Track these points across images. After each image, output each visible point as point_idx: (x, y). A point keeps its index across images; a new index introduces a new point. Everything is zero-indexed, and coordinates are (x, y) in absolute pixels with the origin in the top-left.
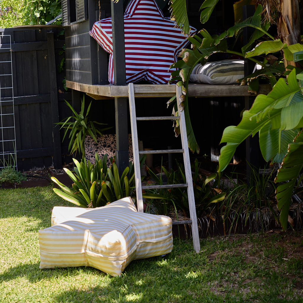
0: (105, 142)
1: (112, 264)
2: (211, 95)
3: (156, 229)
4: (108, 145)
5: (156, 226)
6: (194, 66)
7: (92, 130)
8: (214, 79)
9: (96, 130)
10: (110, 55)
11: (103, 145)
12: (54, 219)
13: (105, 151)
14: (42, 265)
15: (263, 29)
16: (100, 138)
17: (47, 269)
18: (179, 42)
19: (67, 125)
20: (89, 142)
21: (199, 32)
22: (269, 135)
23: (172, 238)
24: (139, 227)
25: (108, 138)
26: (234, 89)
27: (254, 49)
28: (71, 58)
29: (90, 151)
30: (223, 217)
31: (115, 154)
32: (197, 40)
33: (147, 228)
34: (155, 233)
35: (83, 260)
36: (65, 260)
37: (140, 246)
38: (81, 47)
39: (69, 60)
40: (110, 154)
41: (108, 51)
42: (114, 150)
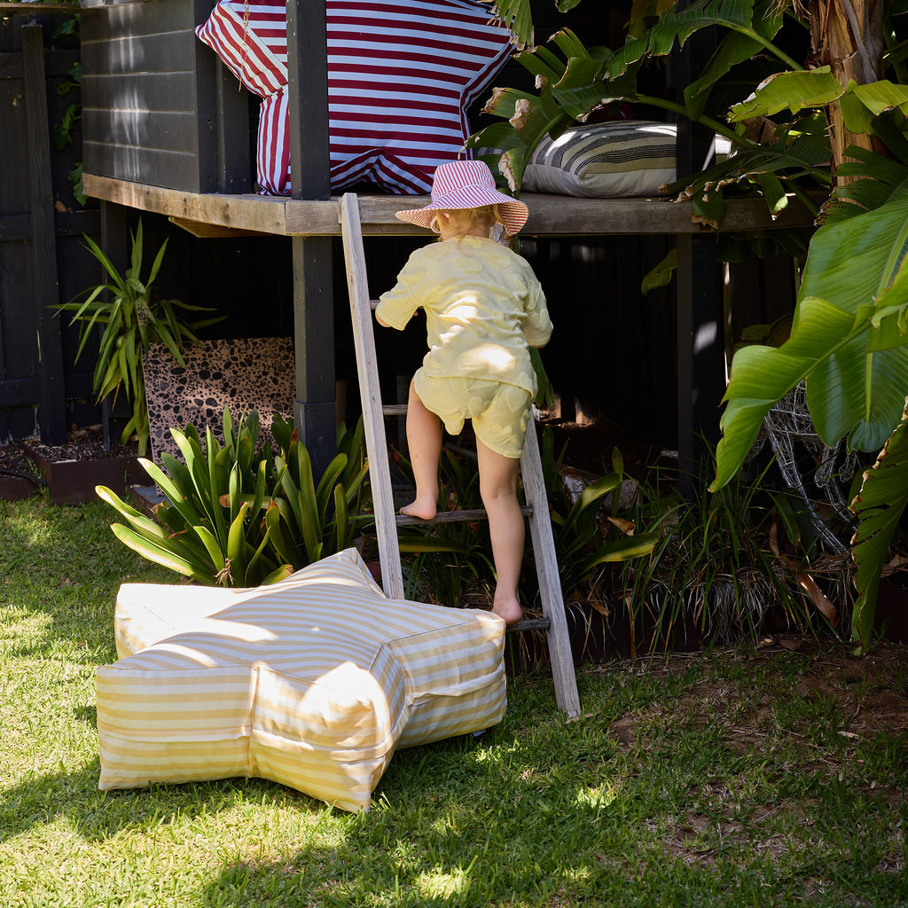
0: (205, 364)
1: (343, 772)
2: (586, 229)
3: (462, 654)
4: (215, 371)
5: (461, 646)
6: (537, 140)
7: (167, 327)
8: (590, 181)
9: (181, 326)
10: (265, 102)
11: (198, 371)
12: (125, 624)
13: (205, 391)
14: (108, 777)
15: (758, 34)
16: (191, 350)
17: (122, 791)
18: (476, 67)
19: (89, 312)
20: (157, 363)
21: (552, 37)
22: (833, 365)
23: (505, 678)
24: (412, 649)
25: (215, 351)
26: (652, 213)
27: (752, 96)
28: (109, 105)
29: (161, 392)
30: (628, 601)
31: (235, 399)
32: (547, 64)
33: (436, 651)
34: (459, 666)
35: (241, 757)
36: (183, 760)
37: (414, 708)
38: (152, 74)
39: (98, 112)
40: (220, 400)
41: (258, 91)
42: (233, 387)
